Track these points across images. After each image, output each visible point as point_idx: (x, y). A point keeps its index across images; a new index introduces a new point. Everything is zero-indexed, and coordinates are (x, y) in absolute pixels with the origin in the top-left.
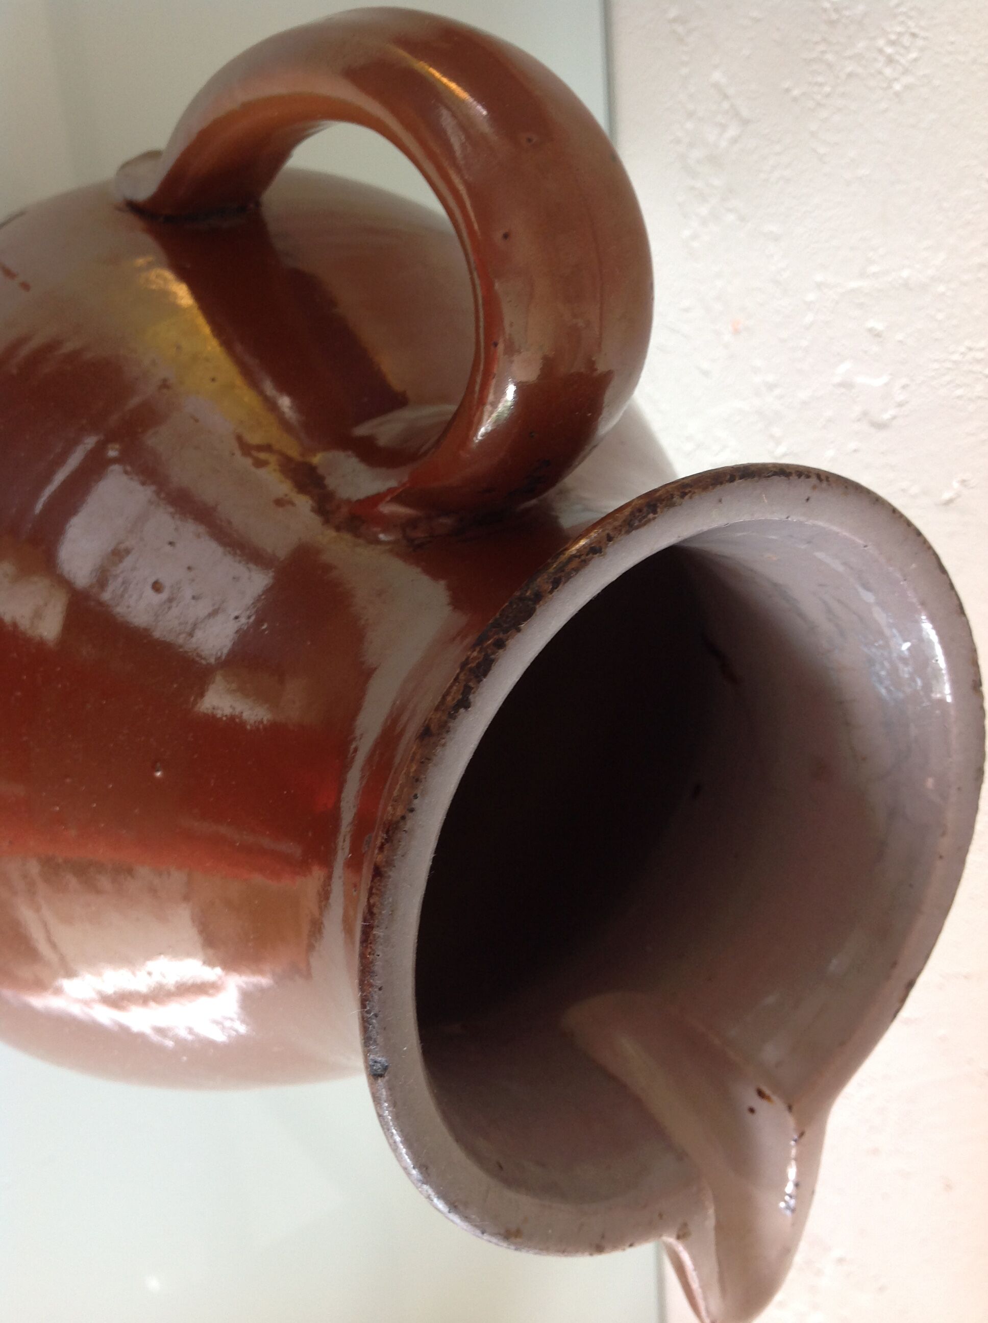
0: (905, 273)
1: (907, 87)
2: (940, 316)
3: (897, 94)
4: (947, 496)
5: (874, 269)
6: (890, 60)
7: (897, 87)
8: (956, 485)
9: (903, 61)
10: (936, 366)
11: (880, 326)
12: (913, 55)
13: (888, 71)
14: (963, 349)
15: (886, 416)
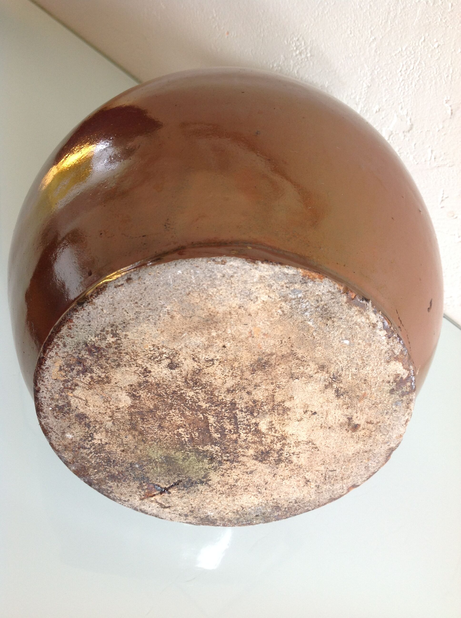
0: (365, 85)
1: (311, 51)
2: (385, 78)
3: (311, 56)
4: (449, 112)
5: (357, 99)
6: (300, 53)
7: (309, 55)
8: (447, 105)
9: (303, 48)
10: (400, 89)
11: (377, 108)
12: (303, 43)
13: (303, 56)
14: (400, 74)
15: (409, 123)
